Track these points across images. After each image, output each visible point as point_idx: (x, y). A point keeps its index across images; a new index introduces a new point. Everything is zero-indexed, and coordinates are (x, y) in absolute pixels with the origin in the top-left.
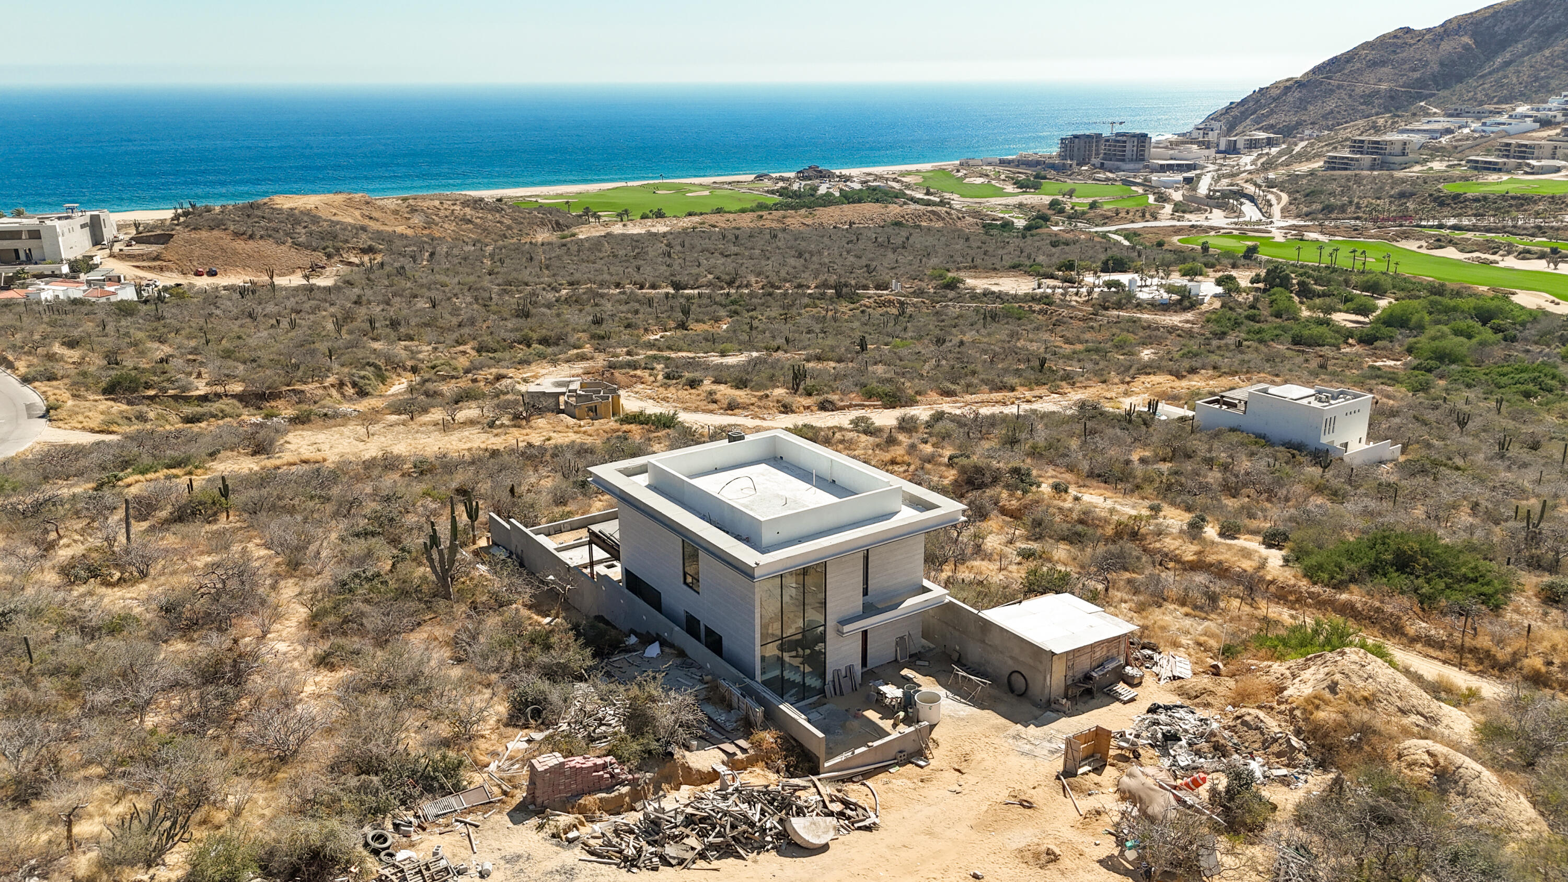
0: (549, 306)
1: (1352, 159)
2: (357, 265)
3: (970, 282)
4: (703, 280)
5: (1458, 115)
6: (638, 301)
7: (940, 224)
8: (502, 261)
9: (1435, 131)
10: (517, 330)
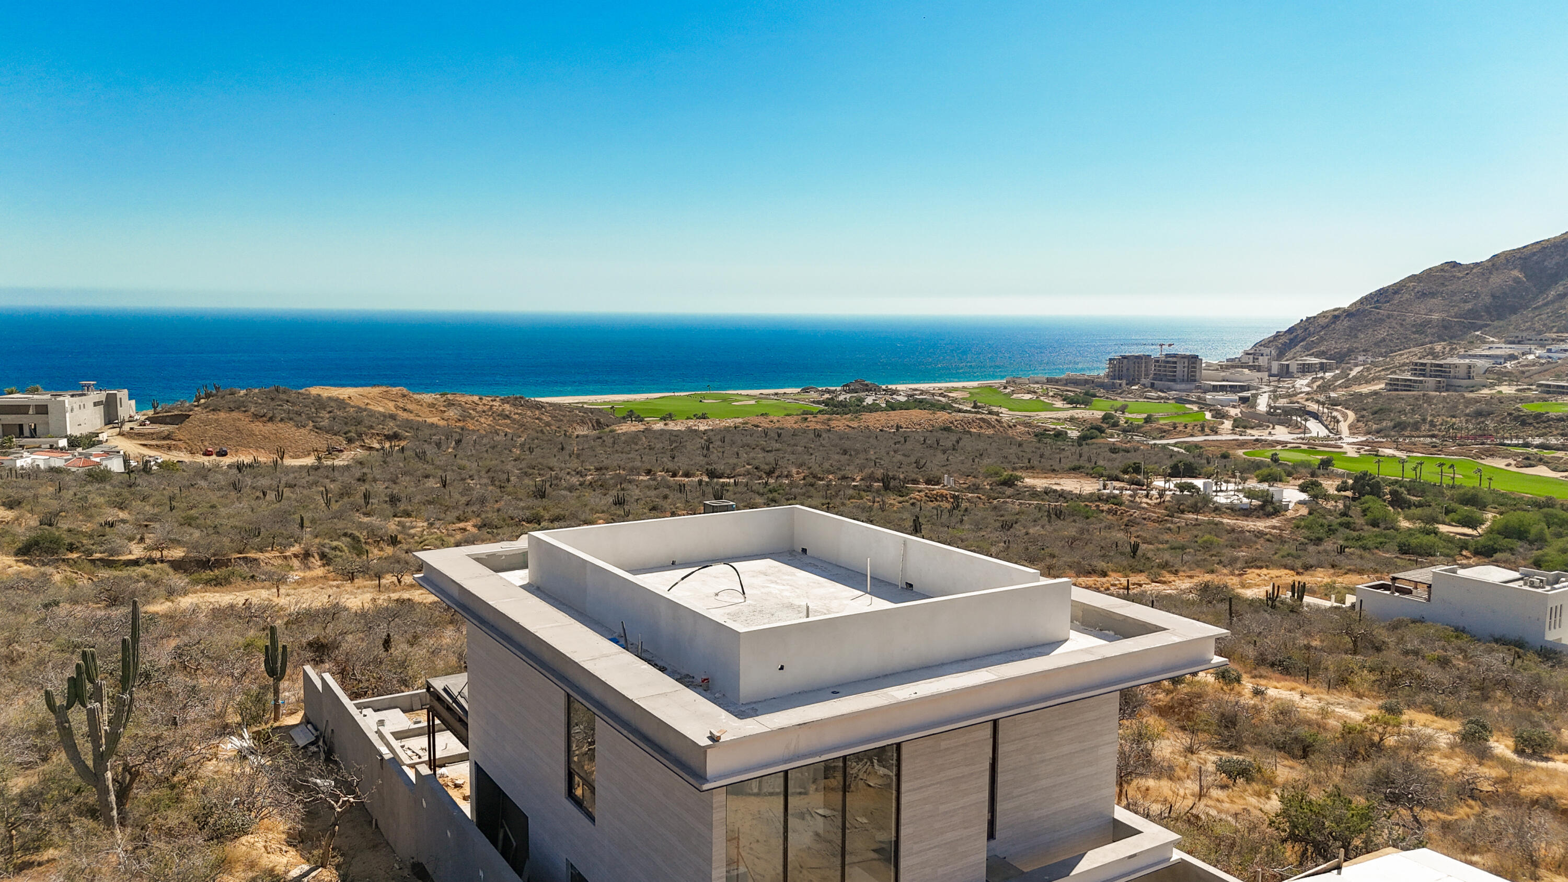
0: (571, 489)
1: (1415, 381)
2: (377, 450)
3: (1029, 481)
4: (740, 470)
5: (1519, 343)
6: (669, 487)
7: (990, 432)
8: (531, 450)
9: (1497, 357)
10: (528, 508)
